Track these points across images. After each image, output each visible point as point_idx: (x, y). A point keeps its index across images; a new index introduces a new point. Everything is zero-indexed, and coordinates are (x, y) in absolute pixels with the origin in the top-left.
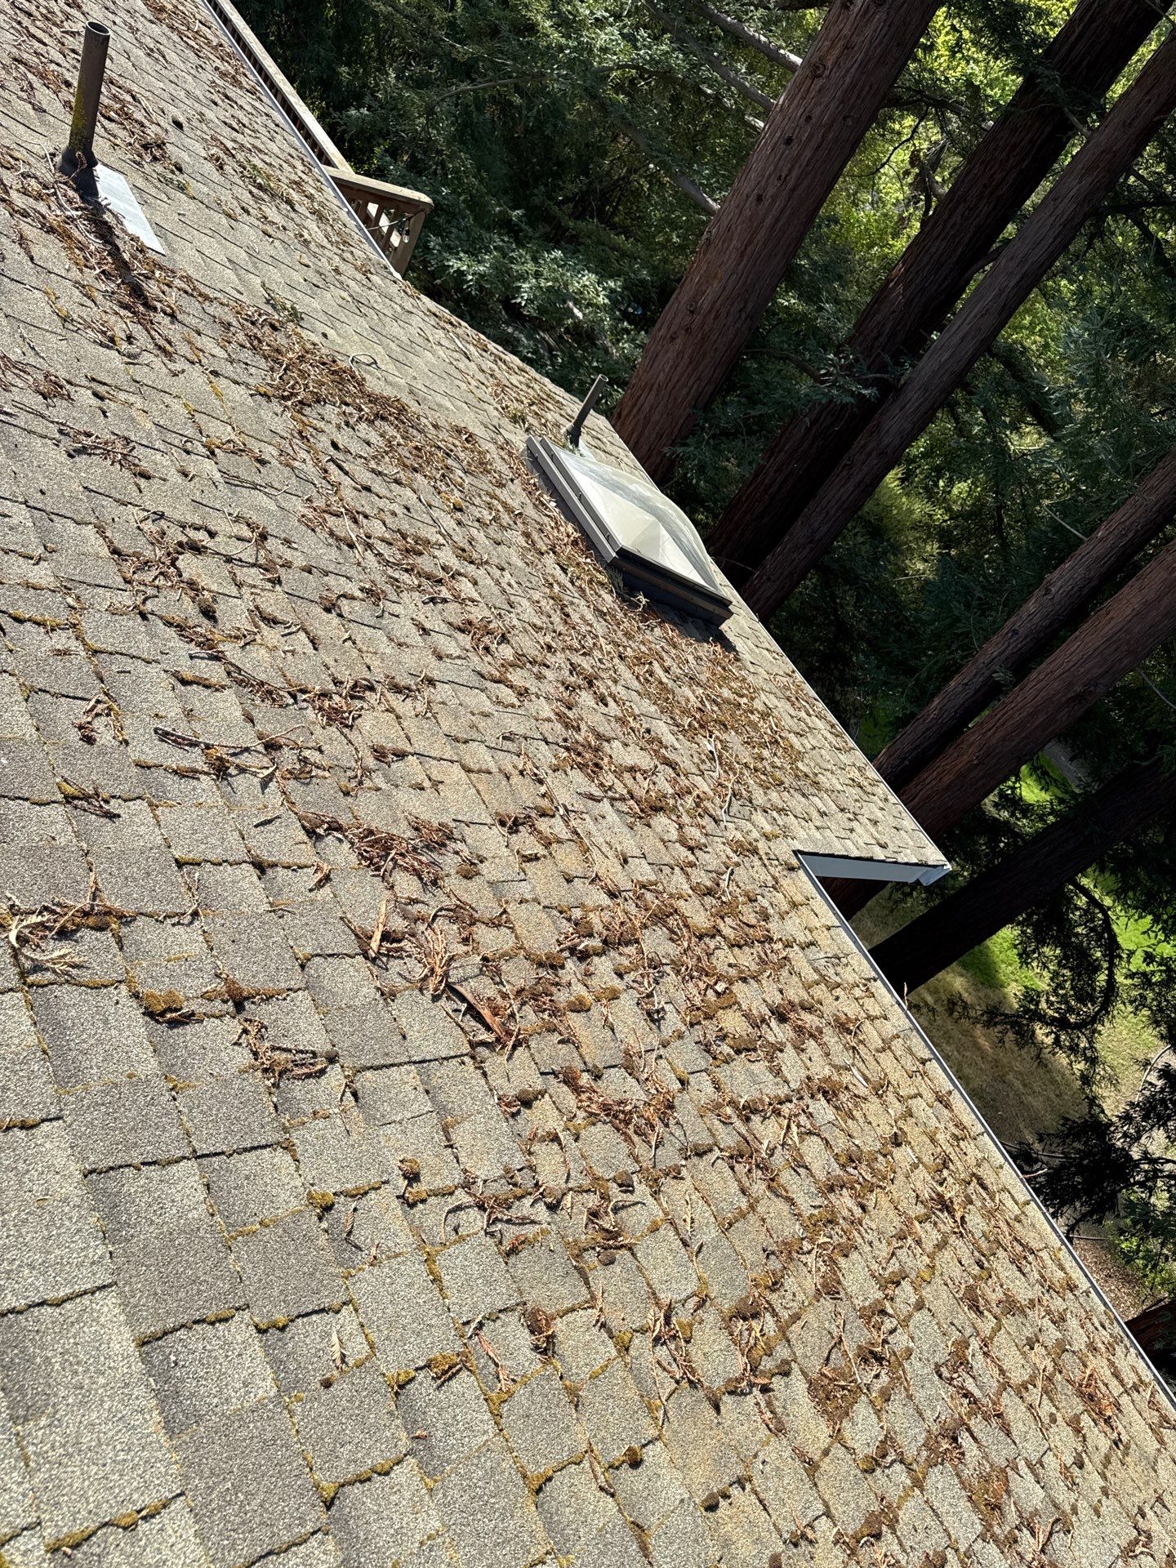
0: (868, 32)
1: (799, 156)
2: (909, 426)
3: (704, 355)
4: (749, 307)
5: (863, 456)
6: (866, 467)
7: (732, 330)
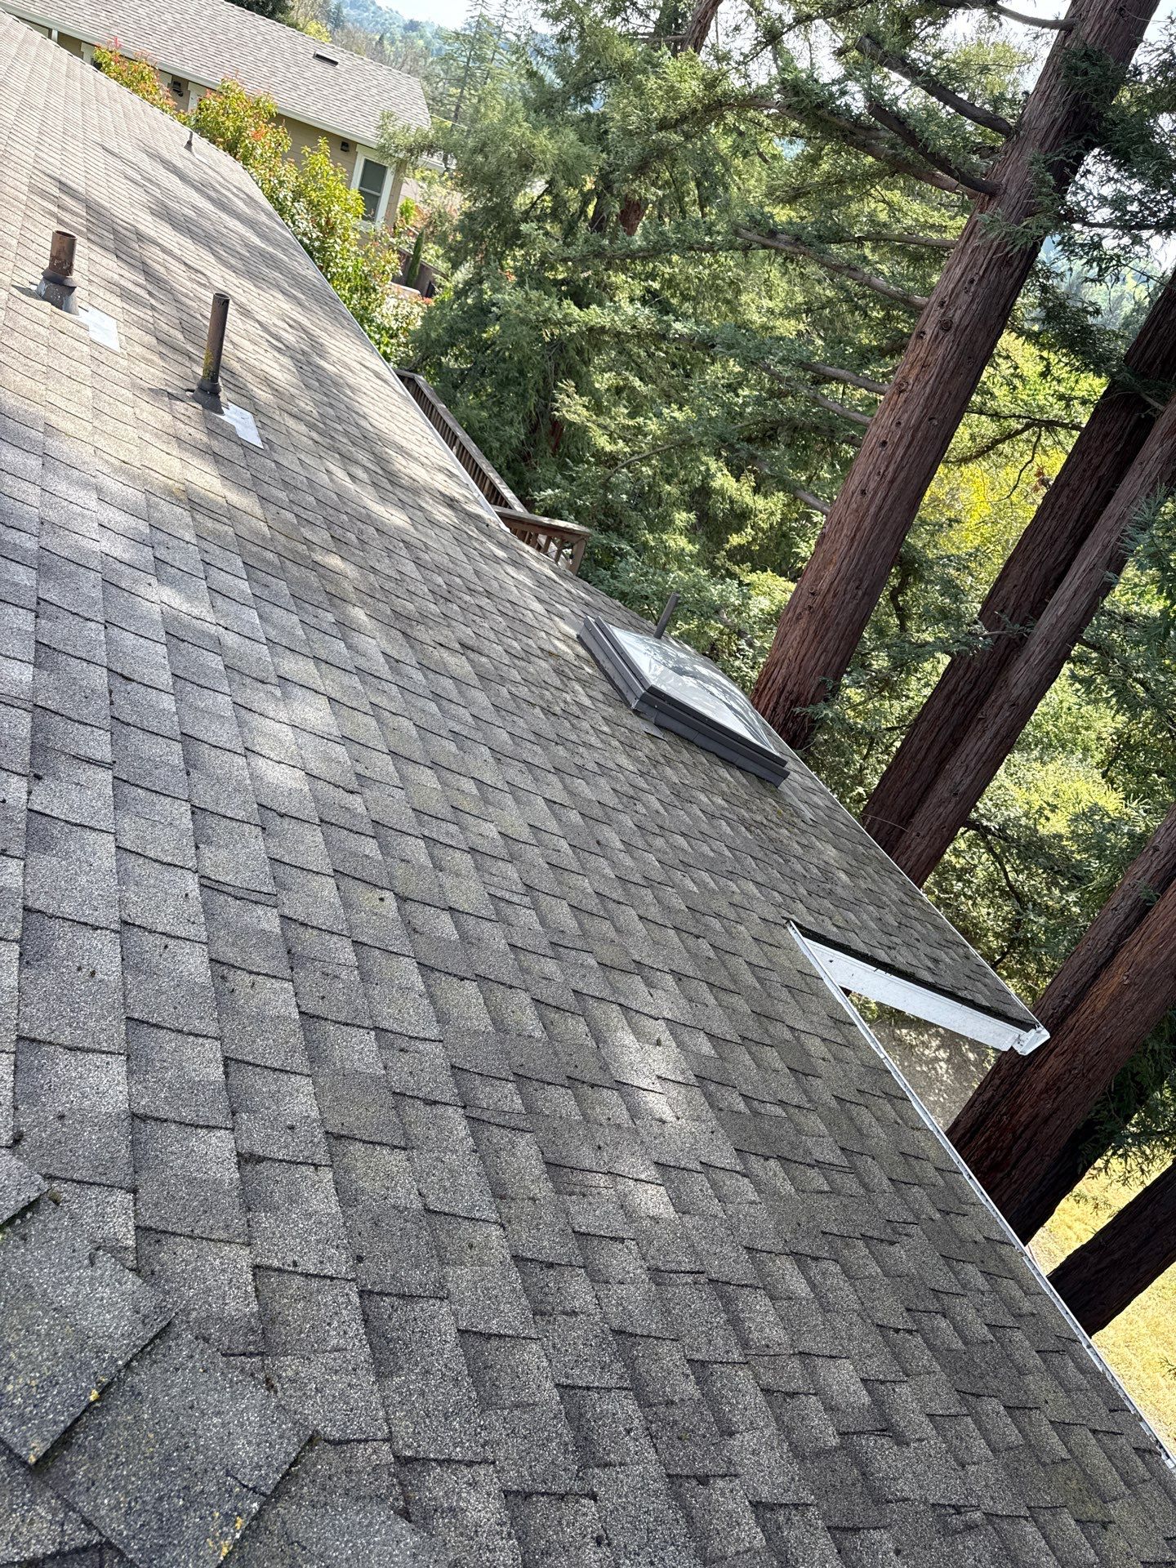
0: (941, 351)
1: (893, 453)
2: (1036, 678)
3: (827, 630)
4: (865, 584)
5: (995, 710)
6: (999, 720)
7: (851, 606)
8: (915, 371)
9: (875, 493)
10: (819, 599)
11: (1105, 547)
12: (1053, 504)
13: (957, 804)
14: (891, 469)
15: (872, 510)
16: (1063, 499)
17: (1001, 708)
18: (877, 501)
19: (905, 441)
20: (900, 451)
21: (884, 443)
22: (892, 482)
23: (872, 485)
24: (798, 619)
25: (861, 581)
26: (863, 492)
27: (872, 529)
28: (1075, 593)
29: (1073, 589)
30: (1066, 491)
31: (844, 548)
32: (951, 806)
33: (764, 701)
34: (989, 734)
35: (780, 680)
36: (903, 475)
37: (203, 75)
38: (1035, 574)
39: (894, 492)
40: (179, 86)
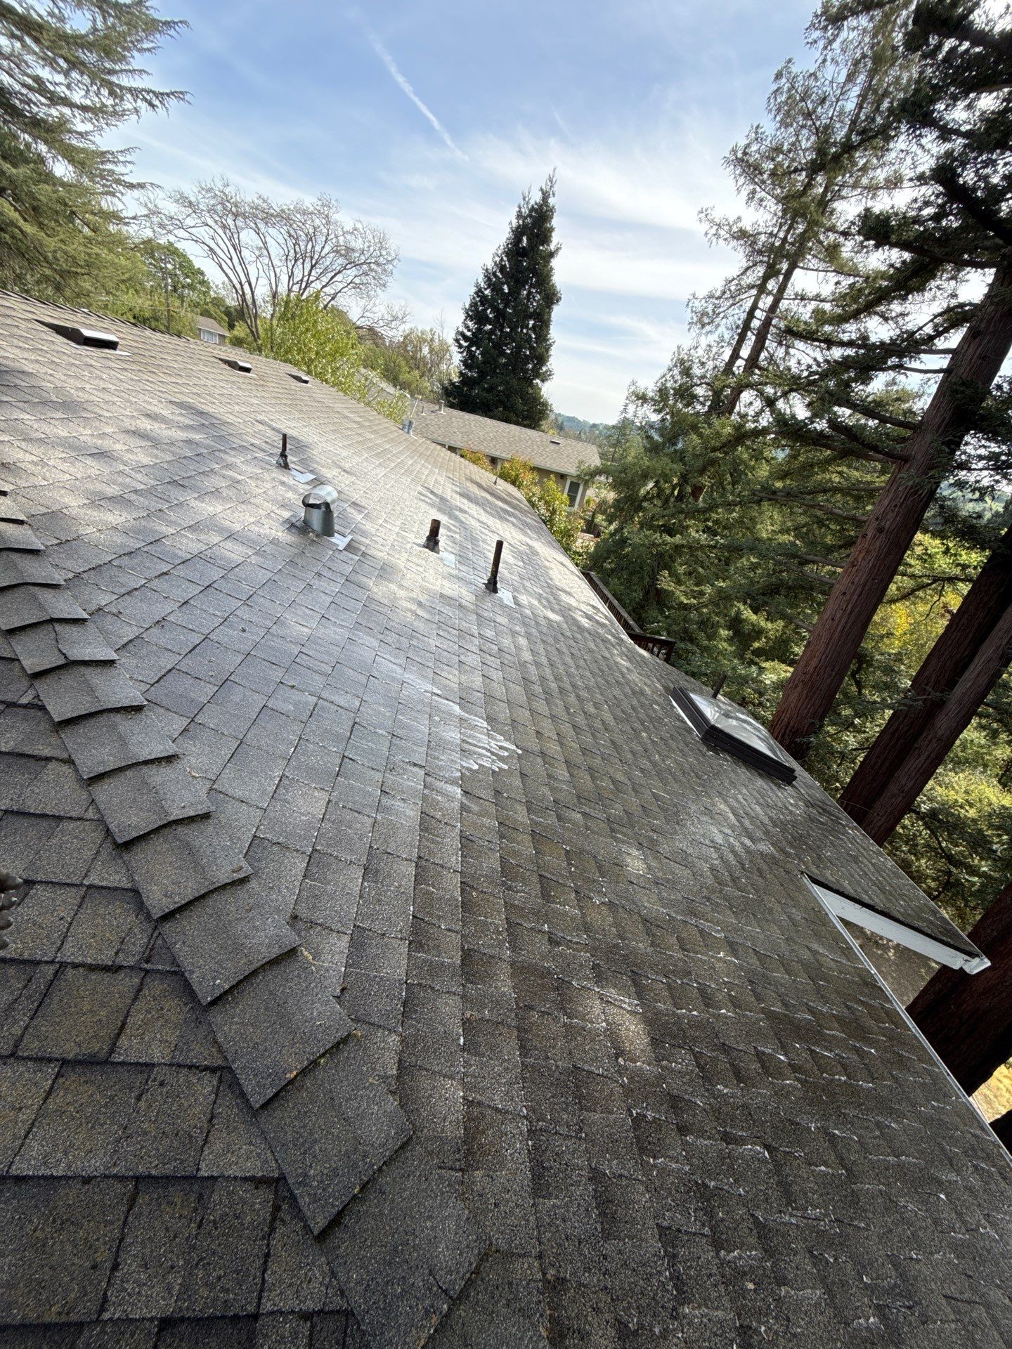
0: (878, 544)
1: (850, 598)
2: (954, 725)
3: (814, 693)
4: (836, 669)
5: (927, 742)
6: (930, 749)
7: (829, 680)
8: (862, 555)
9: (840, 621)
10: (808, 676)
11: (998, 648)
12: (958, 624)
13: (904, 798)
14: (850, 607)
15: (839, 628)
16: (964, 620)
17: (930, 741)
18: (842, 624)
19: (858, 592)
20: (855, 597)
21: (844, 594)
22: (851, 613)
23: (838, 615)
24: (796, 687)
25: (834, 666)
26: (833, 619)
27: (839, 639)
28: (978, 675)
29: (976, 672)
30: (966, 616)
31: (822, 649)
32: (900, 798)
33: (777, 730)
34: (923, 757)
35: (786, 720)
36: (857, 609)
37: (504, 455)
38: (948, 664)
39: (852, 619)
40: (494, 460)
